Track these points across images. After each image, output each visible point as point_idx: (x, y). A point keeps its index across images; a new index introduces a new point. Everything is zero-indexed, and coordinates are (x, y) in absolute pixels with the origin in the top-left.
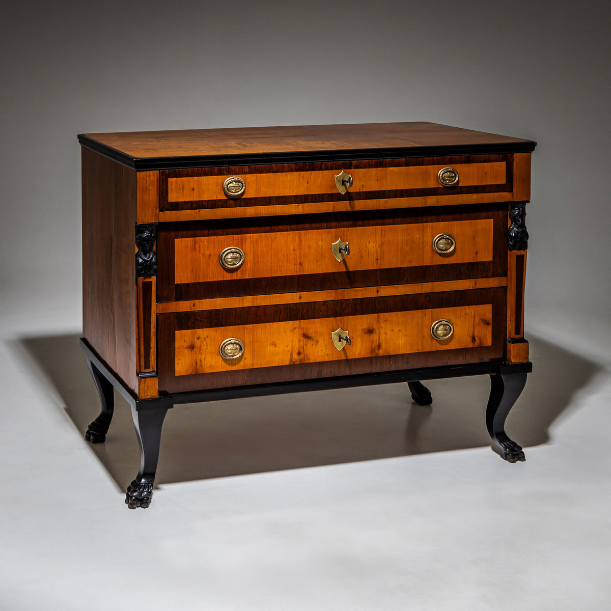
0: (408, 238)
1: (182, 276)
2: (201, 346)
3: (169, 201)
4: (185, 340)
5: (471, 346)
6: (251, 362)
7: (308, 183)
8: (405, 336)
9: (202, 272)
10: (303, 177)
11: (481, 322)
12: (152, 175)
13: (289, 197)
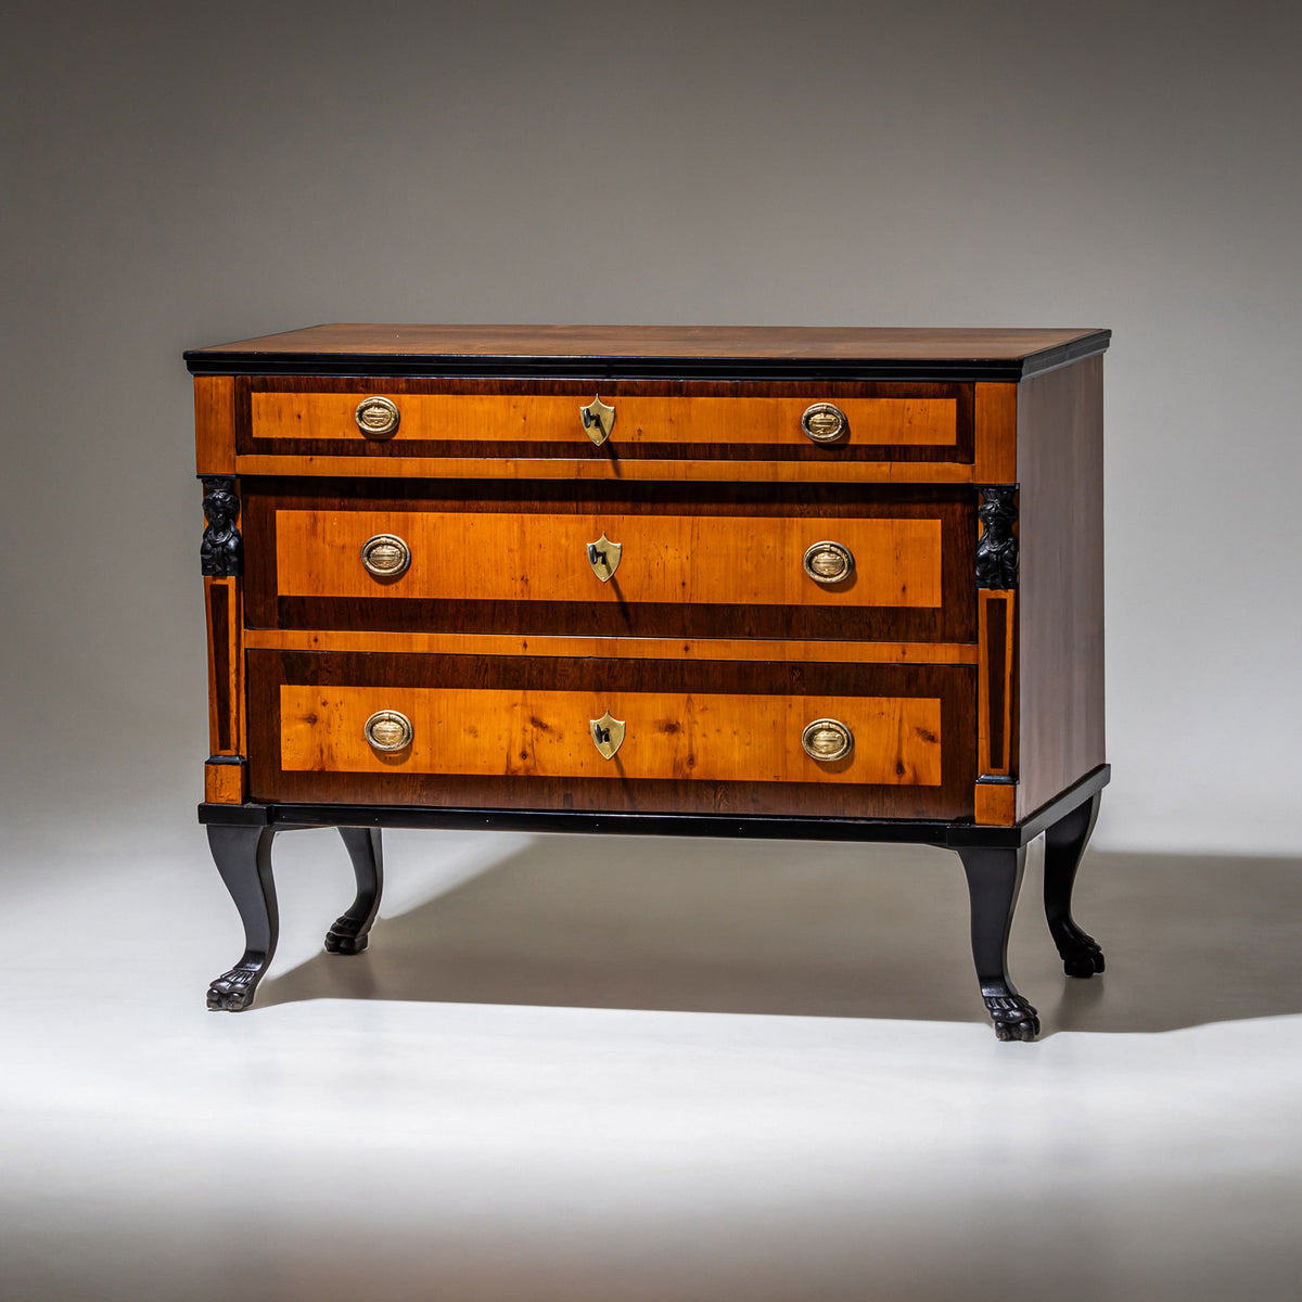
0: (749, 545)
1: (290, 583)
2: (329, 719)
3: (254, 435)
4: (299, 705)
5: (893, 780)
6: (428, 761)
7: (525, 419)
8: (748, 744)
9: (328, 577)
10: (515, 407)
11: (916, 731)
12: (222, 385)
13: (489, 443)
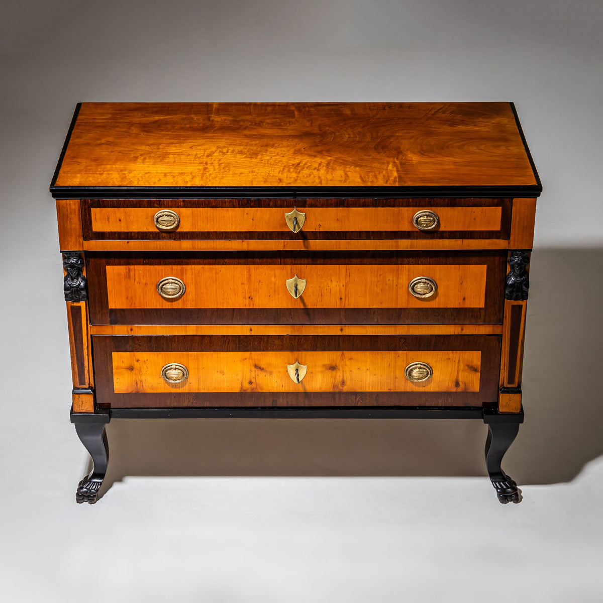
0: (379, 279)
1: (115, 302)
2: (140, 368)
3: (94, 230)
4: (123, 362)
5: (454, 390)
6: (197, 386)
7: (253, 220)
8: (375, 375)
9: (138, 299)
10: (247, 214)
11: (466, 367)
12: (73, 204)
13: (232, 233)
